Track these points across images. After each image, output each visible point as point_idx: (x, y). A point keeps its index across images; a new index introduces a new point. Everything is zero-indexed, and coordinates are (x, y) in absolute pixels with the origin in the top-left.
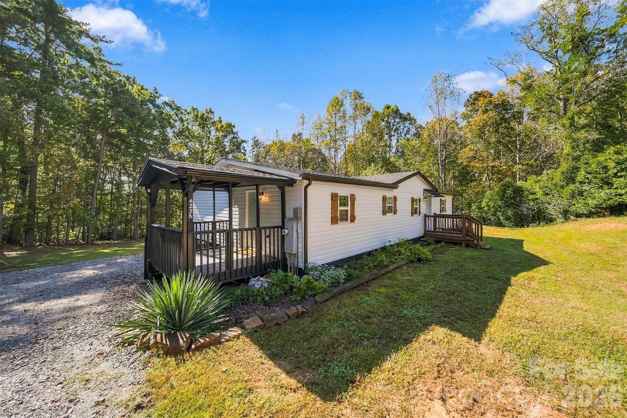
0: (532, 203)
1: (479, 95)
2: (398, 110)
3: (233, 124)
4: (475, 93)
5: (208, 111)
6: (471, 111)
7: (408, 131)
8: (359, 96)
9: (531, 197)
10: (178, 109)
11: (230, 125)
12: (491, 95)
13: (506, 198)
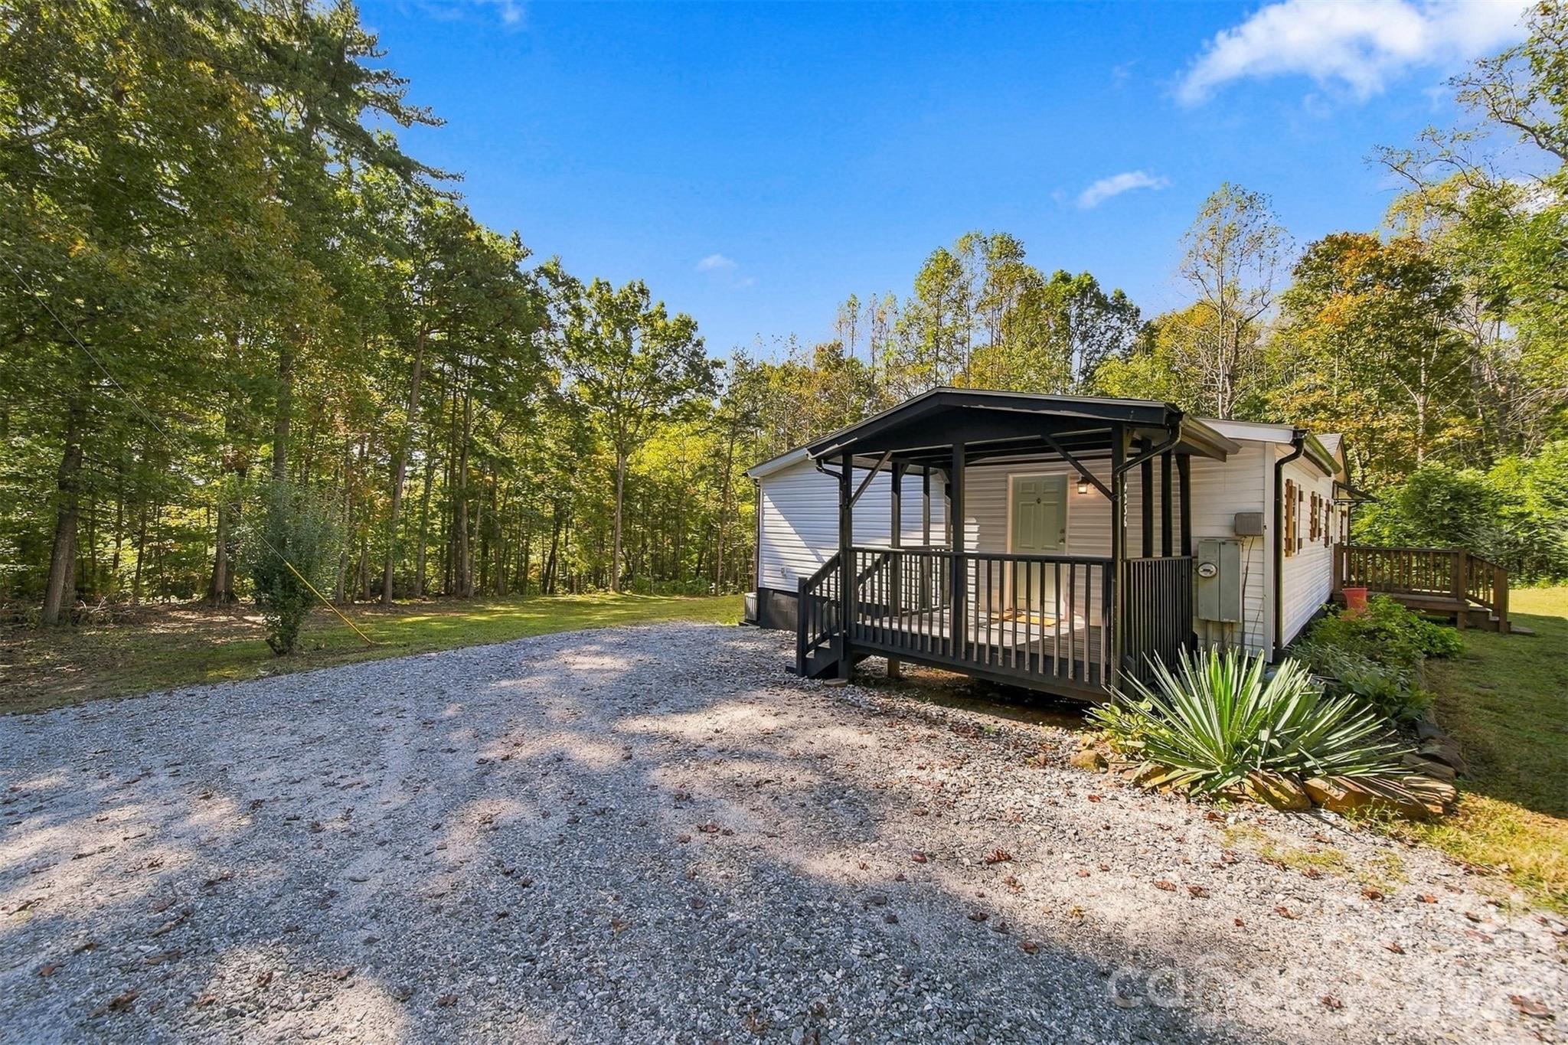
0: (1507, 527)
1: (1340, 246)
2: (1092, 285)
3: (693, 321)
4: (1331, 239)
5: (636, 289)
6: (1312, 287)
7: (1115, 340)
8: (1011, 249)
9: (1505, 510)
10: (570, 283)
11: (687, 325)
12: (1376, 245)
13: (1431, 512)
